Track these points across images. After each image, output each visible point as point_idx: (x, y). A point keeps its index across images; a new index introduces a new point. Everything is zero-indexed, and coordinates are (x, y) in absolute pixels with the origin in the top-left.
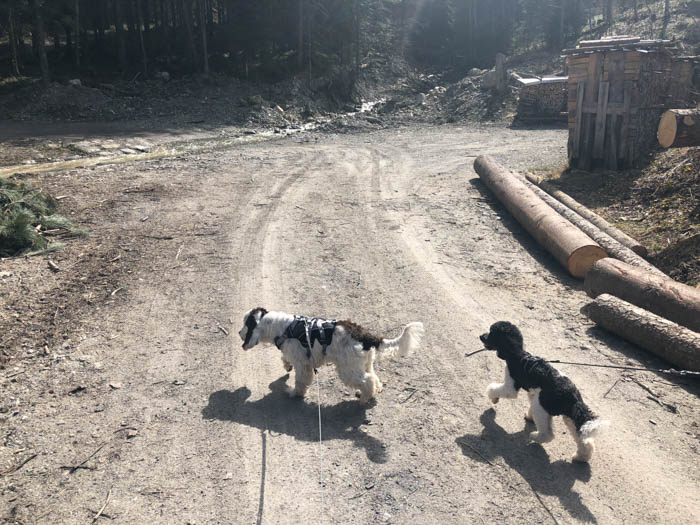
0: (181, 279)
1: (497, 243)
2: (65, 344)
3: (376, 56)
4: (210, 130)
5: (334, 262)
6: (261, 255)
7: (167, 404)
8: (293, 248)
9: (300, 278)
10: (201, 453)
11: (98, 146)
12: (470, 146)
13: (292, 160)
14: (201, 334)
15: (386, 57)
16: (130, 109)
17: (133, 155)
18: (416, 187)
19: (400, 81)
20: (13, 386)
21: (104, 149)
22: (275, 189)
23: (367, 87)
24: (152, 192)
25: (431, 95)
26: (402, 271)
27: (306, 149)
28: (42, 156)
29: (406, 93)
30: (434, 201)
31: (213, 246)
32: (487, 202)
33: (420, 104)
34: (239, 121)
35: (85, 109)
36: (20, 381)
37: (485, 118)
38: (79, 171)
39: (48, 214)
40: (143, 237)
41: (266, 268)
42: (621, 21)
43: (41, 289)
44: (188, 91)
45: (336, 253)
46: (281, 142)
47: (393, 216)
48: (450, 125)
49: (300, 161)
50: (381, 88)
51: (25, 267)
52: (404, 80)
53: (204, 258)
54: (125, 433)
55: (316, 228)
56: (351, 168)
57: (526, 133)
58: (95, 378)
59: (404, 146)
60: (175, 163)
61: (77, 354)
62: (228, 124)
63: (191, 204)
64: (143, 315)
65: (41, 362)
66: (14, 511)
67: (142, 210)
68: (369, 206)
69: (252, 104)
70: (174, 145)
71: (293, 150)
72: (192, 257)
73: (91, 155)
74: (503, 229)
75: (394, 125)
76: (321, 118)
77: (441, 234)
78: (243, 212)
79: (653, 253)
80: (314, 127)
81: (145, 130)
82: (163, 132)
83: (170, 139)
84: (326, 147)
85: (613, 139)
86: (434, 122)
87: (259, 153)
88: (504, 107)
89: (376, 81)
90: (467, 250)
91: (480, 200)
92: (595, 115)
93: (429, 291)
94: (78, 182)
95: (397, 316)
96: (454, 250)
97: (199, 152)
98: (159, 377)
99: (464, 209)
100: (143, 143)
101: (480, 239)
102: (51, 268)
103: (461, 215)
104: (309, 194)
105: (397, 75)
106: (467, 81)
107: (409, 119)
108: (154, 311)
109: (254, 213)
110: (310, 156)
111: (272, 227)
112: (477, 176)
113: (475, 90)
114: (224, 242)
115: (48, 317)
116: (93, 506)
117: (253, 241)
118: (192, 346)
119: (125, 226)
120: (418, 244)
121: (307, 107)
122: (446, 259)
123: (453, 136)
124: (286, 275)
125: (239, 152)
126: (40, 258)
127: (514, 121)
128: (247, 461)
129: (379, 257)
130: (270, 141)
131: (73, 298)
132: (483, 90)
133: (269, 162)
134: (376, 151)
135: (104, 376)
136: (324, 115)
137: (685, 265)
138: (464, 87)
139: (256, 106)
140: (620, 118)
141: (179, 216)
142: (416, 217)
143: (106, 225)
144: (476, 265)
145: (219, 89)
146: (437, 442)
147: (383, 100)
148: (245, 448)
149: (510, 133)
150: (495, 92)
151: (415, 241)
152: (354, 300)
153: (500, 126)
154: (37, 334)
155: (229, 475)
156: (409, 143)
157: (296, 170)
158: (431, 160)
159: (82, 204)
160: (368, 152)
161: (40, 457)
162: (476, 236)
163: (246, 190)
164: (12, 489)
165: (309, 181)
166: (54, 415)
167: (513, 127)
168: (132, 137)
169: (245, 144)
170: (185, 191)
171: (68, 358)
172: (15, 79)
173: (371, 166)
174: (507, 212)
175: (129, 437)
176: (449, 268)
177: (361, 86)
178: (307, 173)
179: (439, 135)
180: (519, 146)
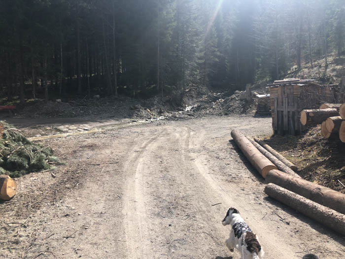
0: (104, 179)
1: (235, 166)
2: (61, 201)
3: (193, 86)
4: (117, 120)
5: (165, 173)
6: (136, 171)
7: (98, 220)
8: (149, 168)
9: (150, 179)
10: (110, 233)
11: (68, 128)
12: (233, 125)
13: (152, 132)
14: (111, 198)
15: (198, 86)
16: (82, 111)
17: (82, 132)
18: (205, 143)
19: (204, 96)
20: (43, 214)
21: (70, 129)
22: (143, 145)
23: (189, 100)
24: (92, 147)
25: (217, 103)
26: (193, 176)
27: (159, 128)
28: (44, 133)
29: (206, 102)
30: (211, 149)
31: (117, 167)
32: (235, 149)
33: (212, 107)
34: (130, 116)
35: (62, 112)
36: (46, 213)
37: (242, 113)
38: (60, 139)
39: (50, 155)
40: (88, 164)
41: (137, 175)
42: (305, 68)
43: (49, 184)
44: (108, 103)
45: (166, 169)
46: (148, 125)
47: (192, 155)
48: (226, 116)
49: (156, 133)
50: (195, 100)
51: (43, 176)
52: (206, 96)
53: (113, 172)
54: (84, 228)
55: (159, 160)
56: (178, 135)
57: (260, 119)
58: (72, 212)
59: (203, 126)
60: (101, 135)
61: (66, 204)
62: (125, 117)
63: (108, 151)
64: (89, 192)
65: (53, 207)
66: (48, 249)
67: (87, 154)
68: (183, 151)
69: (136, 108)
70: (100, 127)
71: (153, 128)
72: (108, 171)
73: (64, 132)
74: (239, 160)
75: (200, 116)
76: (167, 114)
77: (212, 162)
78: (129, 154)
79: (300, 169)
80: (163, 118)
81: (88, 121)
82: (96, 121)
83: (99, 124)
84: (168, 127)
85: (291, 122)
86: (218, 115)
87: (138, 130)
88: (251, 107)
89: (193, 97)
90: (222, 168)
91: (232, 149)
92: (283, 111)
93: (202, 184)
94: (60, 143)
95: (187, 192)
96: (216, 168)
97: (111, 130)
98: (95, 211)
99: (224, 152)
100: (87, 126)
101: (228, 164)
102: (53, 176)
103: (222, 155)
104: (158, 147)
105: (202, 94)
106: (233, 96)
107: (207, 114)
108: (93, 190)
109: (134, 155)
110: (160, 131)
111: (141, 160)
112: (232, 139)
113: (238, 100)
114: (121, 166)
115: (53, 193)
116: (74, 247)
117: (133, 165)
118: (107, 202)
119: (81, 160)
120: (201, 166)
121: (160, 109)
122: (212, 172)
123: (226, 121)
124: (145, 178)
125: (129, 130)
126: (48, 173)
127: (256, 114)
128: (126, 235)
129: (184, 171)
130: (144, 124)
131: (62, 186)
132: (241, 100)
133: (142, 134)
134: (190, 128)
135: (76, 211)
136: (168, 113)
137: (310, 173)
138: (232, 99)
139: (138, 110)
140: (294, 113)
141: (103, 156)
142: (202, 156)
143: (73, 160)
144: (224, 174)
145: (121, 102)
146: (195, 231)
147: (196, 105)
148: (126, 232)
149: (253, 119)
150: (246, 101)
151: (200, 165)
152: (171, 186)
153: (249, 116)
154: (50, 198)
155: (120, 239)
156: (206, 124)
157: (153, 137)
158: (213, 132)
159: (63, 152)
160: (186, 129)
161: (55, 234)
162: (227, 163)
163: (131, 145)
164: (47, 243)
165: (159, 141)
166: (59, 223)
167: (255, 117)
168: (82, 124)
169: (132, 126)
170: (105, 146)
171: (62, 206)
172: (33, 100)
173: (187, 134)
174: (242, 153)
175: (86, 229)
176: (212, 175)
177: (185, 99)
178: (158, 138)
179: (220, 121)
180: (255, 126)
